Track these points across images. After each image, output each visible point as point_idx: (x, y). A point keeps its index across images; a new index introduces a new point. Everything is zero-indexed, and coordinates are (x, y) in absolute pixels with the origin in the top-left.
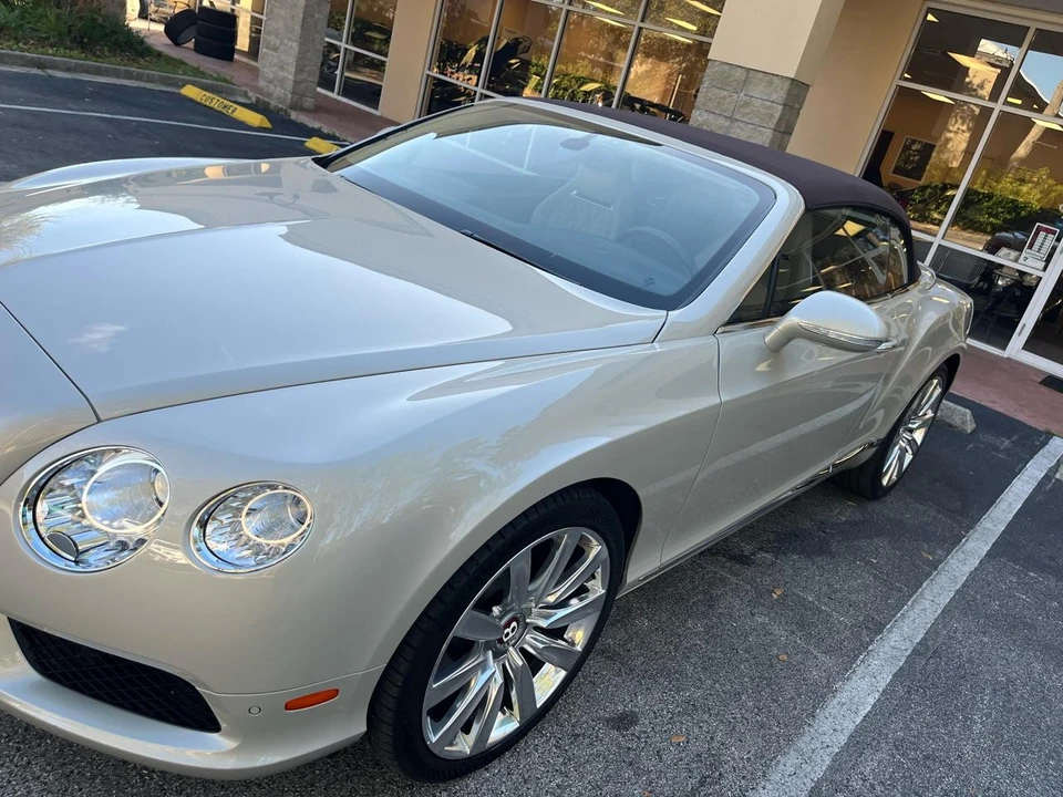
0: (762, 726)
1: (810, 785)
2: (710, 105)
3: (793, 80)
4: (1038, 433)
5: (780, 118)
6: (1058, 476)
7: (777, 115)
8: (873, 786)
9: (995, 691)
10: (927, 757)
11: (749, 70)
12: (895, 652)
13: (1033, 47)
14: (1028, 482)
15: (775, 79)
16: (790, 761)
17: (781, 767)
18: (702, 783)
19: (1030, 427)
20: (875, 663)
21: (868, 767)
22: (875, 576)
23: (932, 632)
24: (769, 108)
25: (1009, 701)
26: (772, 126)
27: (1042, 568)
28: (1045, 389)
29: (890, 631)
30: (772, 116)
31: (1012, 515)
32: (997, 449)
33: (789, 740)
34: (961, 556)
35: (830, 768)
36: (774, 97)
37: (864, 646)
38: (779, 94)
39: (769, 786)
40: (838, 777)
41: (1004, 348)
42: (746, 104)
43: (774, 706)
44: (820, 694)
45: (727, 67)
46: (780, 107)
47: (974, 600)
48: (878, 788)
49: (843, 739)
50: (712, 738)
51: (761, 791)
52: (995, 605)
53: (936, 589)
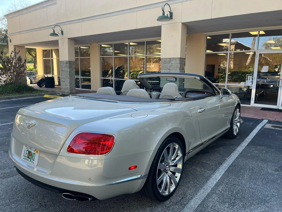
0: (195, 186)
1: (207, 194)
2: (164, 68)
3: (180, 58)
4: (260, 120)
5: (180, 66)
6: (265, 127)
7: (179, 66)
8: (221, 192)
9: (250, 170)
10: (234, 185)
11: (170, 58)
12: (225, 167)
13: (232, 37)
14: (257, 130)
15: (176, 59)
16: (202, 190)
17: (200, 192)
18: (182, 198)
19: (258, 119)
20: (220, 170)
21: (220, 188)
22: (220, 154)
23: (234, 162)
24: (177, 65)
25: (253, 171)
26: (179, 69)
27: (261, 145)
28: (261, 111)
29: (224, 164)
30: (178, 67)
31: (253, 137)
32: (249, 125)
33: (201, 187)
34: (240, 147)
35: (211, 190)
36: (177, 62)
37: (218, 168)
38: (178, 62)
39: (197, 196)
40: (213, 191)
41: (250, 104)
42: (172, 66)
43: (197, 182)
44: (208, 178)
45: (165, 59)
46: (179, 64)
47: (244, 154)
48: (222, 192)
49: (214, 185)
50: (184, 190)
51: (196, 197)
52: (249, 155)
53: (234, 154)
